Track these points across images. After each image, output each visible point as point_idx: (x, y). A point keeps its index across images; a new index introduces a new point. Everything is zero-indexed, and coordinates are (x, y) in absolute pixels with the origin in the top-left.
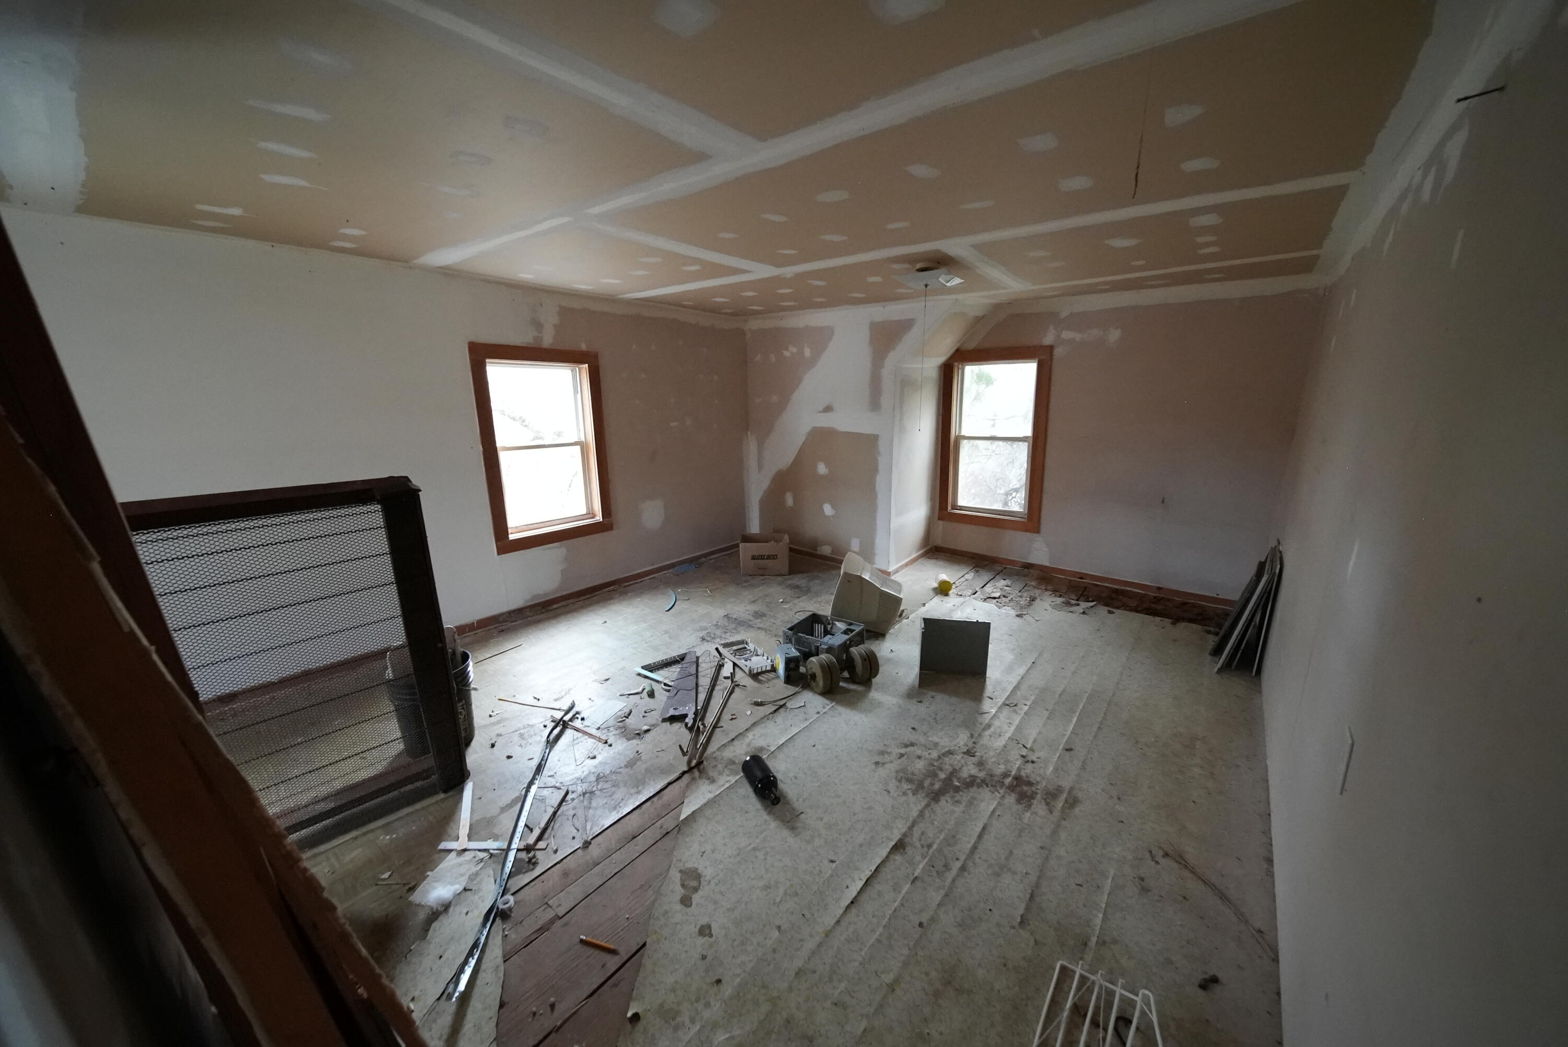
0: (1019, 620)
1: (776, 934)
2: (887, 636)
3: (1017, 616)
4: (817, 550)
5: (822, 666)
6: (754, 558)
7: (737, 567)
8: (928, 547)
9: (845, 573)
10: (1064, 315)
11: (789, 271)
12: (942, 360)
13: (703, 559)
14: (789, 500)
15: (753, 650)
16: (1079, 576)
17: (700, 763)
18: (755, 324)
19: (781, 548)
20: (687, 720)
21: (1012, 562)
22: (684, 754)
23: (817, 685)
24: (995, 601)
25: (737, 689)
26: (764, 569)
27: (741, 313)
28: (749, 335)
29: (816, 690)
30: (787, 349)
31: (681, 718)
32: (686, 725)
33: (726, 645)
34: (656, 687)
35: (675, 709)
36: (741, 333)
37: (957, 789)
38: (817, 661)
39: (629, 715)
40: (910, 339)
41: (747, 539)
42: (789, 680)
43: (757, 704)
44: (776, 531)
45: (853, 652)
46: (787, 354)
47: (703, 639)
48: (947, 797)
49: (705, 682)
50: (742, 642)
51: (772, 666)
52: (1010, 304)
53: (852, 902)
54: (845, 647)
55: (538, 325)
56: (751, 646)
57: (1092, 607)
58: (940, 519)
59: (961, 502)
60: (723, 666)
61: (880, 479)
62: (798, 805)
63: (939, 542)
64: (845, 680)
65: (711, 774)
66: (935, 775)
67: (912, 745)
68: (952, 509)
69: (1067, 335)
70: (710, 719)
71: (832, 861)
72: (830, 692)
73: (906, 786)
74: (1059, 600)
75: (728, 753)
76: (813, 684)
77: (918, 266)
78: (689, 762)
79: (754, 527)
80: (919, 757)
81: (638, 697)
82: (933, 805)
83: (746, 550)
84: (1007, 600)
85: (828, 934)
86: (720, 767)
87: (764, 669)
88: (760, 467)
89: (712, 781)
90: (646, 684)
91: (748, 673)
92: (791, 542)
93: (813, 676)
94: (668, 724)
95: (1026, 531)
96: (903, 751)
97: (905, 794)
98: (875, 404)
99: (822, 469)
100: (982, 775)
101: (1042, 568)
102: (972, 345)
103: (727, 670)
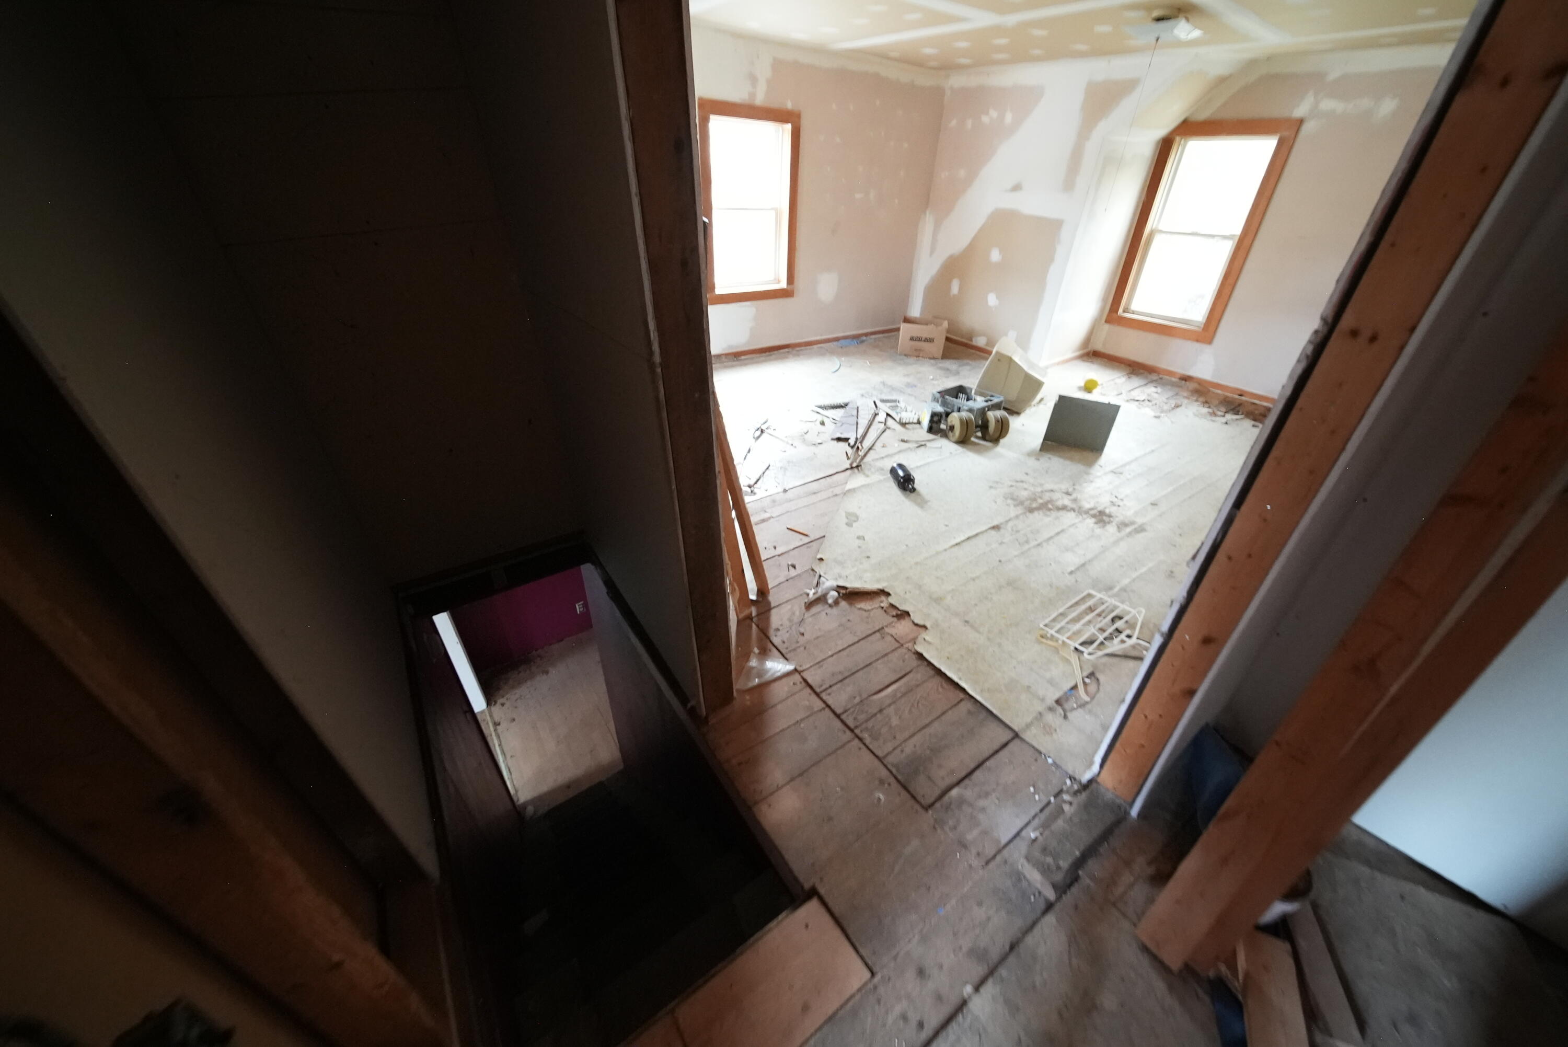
0: (1156, 420)
1: (905, 547)
2: (1023, 415)
3: (1156, 417)
4: (971, 340)
5: (961, 420)
6: (912, 339)
7: (895, 346)
8: (1085, 351)
9: (997, 353)
10: (1333, 76)
11: (1011, 20)
12: (1161, 132)
13: (864, 338)
14: (955, 288)
15: (903, 407)
16: (1239, 393)
17: (858, 467)
18: (957, 81)
19: (939, 333)
20: (850, 441)
21: (1171, 373)
22: (848, 458)
23: (954, 436)
24: (1137, 403)
25: (887, 430)
26: (920, 350)
27: (947, 67)
28: (948, 93)
29: (951, 438)
30: (987, 113)
31: (846, 440)
32: (849, 445)
33: (883, 401)
34: (826, 420)
35: (841, 433)
36: (938, 92)
37: (1050, 510)
38: (958, 416)
39: (807, 432)
40: (1127, 106)
41: (907, 320)
42: (931, 430)
43: (903, 441)
44: (935, 317)
45: (990, 415)
46: (985, 119)
47: (862, 395)
48: (1041, 512)
49: (863, 423)
50: (895, 401)
51: (918, 420)
52: (1270, 59)
53: (957, 544)
54: (982, 412)
55: (753, 79)
56: (902, 405)
57: (1237, 420)
58: (1107, 321)
59: (1134, 306)
60: (878, 414)
61: (1053, 270)
62: (927, 497)
63: (1099, 346)
64: (977, 437)
65: (867, 472)
66: (1035, 500)
67: (1022, 482)
68: (1124, 312)
69: (1328, 105)
70: (867, 443)
71: (946, 526)
72: (963, 441)
73: (1009, 501)
74: (1205, 410)
75: (879, 464)
76: (950, 434)
77: (1156, 14)
78: (851, 464)
79: (915, 311)
80: (1025, 489)
81: (813, 424)
82: (1028, 514)
83: (906, 330)
84: (1150, 404)
85: (938, 553)
86: (873, 470)
87: (911, 421)
88: (933, 250)
89: (867, 476)
90: (820, 418)
91: (898, 421)
92: (948, 331)
93: (952, 428)
94: (835, 442)
95: (1197, 341)
96: (1014, 484)
97: (1008, 505)
98: (1069, 184)
99: (995, 256)
100: (1074, 506)
101: (1200, 382)
102: (1203, 116)
103: (882, 417)
